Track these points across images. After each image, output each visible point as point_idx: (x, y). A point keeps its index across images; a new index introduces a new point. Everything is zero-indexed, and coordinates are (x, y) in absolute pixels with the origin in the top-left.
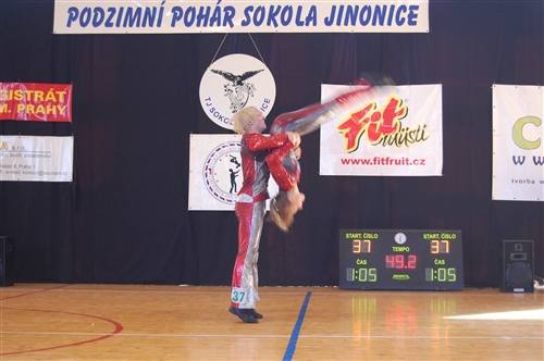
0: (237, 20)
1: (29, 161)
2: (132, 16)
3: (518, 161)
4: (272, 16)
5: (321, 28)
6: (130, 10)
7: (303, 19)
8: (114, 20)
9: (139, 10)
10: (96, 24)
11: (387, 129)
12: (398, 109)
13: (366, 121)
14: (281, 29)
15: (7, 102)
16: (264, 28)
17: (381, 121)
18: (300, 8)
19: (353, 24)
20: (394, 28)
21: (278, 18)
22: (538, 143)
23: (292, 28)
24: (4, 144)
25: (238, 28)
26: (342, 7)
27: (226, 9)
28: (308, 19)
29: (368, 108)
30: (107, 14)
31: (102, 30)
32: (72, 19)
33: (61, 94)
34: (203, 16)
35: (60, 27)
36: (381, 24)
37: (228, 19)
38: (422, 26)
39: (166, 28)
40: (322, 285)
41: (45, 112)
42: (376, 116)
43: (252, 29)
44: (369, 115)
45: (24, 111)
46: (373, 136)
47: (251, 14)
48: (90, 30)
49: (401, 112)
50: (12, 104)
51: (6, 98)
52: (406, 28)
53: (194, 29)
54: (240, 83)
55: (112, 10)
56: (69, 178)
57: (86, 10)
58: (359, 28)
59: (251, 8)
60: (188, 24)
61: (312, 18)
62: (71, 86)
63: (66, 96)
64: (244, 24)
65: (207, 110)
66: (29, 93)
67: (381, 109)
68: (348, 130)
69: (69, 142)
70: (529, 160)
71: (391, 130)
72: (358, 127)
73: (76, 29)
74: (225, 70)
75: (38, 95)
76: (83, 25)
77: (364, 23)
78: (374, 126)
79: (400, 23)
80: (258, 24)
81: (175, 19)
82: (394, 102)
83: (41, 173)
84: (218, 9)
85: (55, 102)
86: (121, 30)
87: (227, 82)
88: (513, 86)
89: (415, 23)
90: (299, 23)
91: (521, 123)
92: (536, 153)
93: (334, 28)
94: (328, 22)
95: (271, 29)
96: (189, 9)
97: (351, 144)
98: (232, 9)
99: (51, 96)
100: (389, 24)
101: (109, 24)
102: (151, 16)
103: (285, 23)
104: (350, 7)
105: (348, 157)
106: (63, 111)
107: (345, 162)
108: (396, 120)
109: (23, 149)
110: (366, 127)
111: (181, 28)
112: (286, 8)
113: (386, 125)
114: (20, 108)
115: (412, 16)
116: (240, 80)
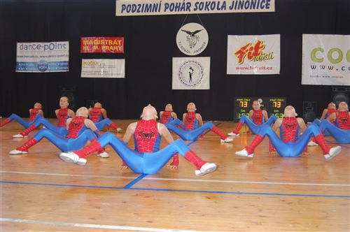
0: (192, 8)
1: (107, 70)
2: (148, 7)
3: (313, 68)
4: (207, 6)
5: (228, 11)
6: (147, 5)
7: (220, 7)
8: (140, 10)
9: (151, 5)
10: (133, 12)
11: (256, 54)
12: (261, 46)
13: (247, 51)
14: (211, 12)
15: (98, 45)
16: (203, 12)
17: (254, 51)
18: (219, 2)
19: (242, 8)
20: (260, 10)
21: (209, 7)
22: (322, 60)
23: (215, 11)
24: (97, 63)
25: (192, 12)
26: (237, 2)
27: (187, 3)
28: (222, 7)
29: (248, 45)
30: (138, 7)
31: (136, 14)
32: (123, 9)
33: (120, 41)
34: (177, 7)
35: (119, 13)
36: (254, 8)
37: (188, 8)
38: (272, 9)
39: (162, 13)
40: (227, 120)
41: (113, 49)
42: (251, 49)
43: (198, 12)
44: (248, 48)
45: (104, 49)
46: (250, 57)
47: (198, 5)
48: (131, 14)
49: (262, 47)
50: (100, 46)
51: (97, 43)
52: (265, 10)
53: (174, 13)
54: (193, 35)
55: (140, 5)
56: (123, 77)
57: (129, 5)
58: (244, 11)
59: (198, 3)
60: (171, 11)
61: (224, 6)
62: (123, 38)
63: (121, 42)
64: (195, 10)
65: (179, 47)
66: (106, 41)
67: (254, 46)
68: (239, 55)
69: (123, 61)
70: (318, 68)
71: (258, 54)
72: (244, 53)
73: (125, 14)
74: (187, 30)
75: (110, 42)
76: (128, 12)
77: (246, 8)
78: (250, 53)
79: (262, 8)
80: (201, 10)
81: (166, 8)
82: (259, 43)
83: (112, 74)
84: (184, 4)
85: (118, 45)
86: (144, 14)
87: (188, 35)
88: (311, 35)
89: (269, 8)
90: (218, 9)
91: (315, 51)
92: (322, 64)
93: (233, 11)
94: (231, 8)
95: (206, 12)
96: (172, 4)
97: (240, 61)
98: (190, 3)
99: (115, 42)
100: (257, 8)
101: (138, 11)
102: (156, 7)
103: (212, 9)
104: (240, 2)
105: (239, 66)
106: (121, 49)
107: (237, 68)
108: (260, 50)
109: (104, 64)
110: (247, 53)
111: (168, 12)
112: (213, 2)
113: (255, 52)
114: (103, 48)
115: (267, 4)
116: (193, 34)
